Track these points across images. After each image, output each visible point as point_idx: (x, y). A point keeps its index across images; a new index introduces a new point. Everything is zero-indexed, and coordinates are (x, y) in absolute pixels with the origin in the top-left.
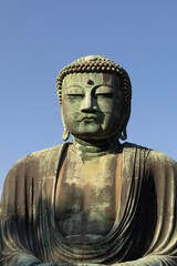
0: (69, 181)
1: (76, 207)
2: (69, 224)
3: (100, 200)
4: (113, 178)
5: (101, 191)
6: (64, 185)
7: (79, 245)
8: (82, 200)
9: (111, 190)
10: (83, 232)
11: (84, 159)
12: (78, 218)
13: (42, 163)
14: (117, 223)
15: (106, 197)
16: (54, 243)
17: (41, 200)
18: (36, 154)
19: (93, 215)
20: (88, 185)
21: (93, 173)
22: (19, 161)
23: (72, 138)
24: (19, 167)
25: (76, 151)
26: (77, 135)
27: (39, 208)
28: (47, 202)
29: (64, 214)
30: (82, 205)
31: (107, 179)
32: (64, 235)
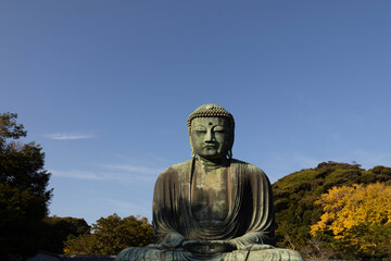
0: (198, 186)
1: (204, 203)
2: (201, 214)
3: (219, 199)
4: (226, 184)
5: (219, 193)
6: (196, 188)
7: (208, 227)
8: (208, 198)
9: (225, 192)
10: (210, 219)
11: (207, 171)
12: (206, 210)
13: (180, 174)
14: (230, 213)
15: (223, 196)
16: (192, 226)
17: (181, 199)
18: (175, 166)
19: (215, 208)
20: (210, 189)
21: (213, 180)
22: (164, 171)
23: (197, 156)
24: (165, 175)
25: (201, 165)
26: (202, 156)
27: (180, 203)
28: (186, 200)
29: (197, 208)
30: (208, 202)
31: (222, 185)
32: (198, 221)
